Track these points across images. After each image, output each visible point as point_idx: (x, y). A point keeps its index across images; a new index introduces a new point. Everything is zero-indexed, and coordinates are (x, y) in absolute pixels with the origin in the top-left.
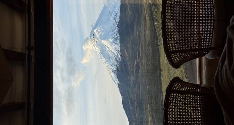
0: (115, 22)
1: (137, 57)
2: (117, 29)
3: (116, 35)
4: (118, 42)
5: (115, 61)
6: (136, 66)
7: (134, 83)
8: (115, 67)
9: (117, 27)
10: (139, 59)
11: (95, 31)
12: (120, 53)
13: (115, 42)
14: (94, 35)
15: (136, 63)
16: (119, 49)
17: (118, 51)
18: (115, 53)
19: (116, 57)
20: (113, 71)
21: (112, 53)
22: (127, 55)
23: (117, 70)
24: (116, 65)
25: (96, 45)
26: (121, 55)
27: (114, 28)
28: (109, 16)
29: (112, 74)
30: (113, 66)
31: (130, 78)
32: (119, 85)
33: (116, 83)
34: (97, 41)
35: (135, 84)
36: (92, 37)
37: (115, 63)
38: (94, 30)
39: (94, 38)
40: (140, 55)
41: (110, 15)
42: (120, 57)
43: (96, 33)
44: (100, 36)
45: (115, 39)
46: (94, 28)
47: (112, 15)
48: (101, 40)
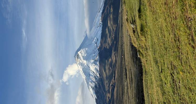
0: (96, 46)
1: (113, 78)
2: (97, 52)
3: (97, 57)
4: (98, 63)
5: (94, 79)
6: (112, 85)
7: (109, 99)
8: (94, 84)
9: (98, 51)
10: (114, 79)
11: (79, 53)
12: (99, 72)
13: (95, 63)
14: (78, 56)
15: (112, 82)
16: (98, 69)
17: (97, 70)
18: (95, 72)
19: (95, 75)
20: (92, 87)
21: (92, 72)
22: (105, 75)
23: (96, 86)
24: (95, 83)
25: (79, 64)
26: (99, 74)
27: (95, 51)
28: (91, 41)
29: (91, 90)
30: (93, 83)
31: (106, 95)
32: (96, 99)
33: (94, 98)
34: (80, 61)
35: (110, 101)
36: (76, 57)
37: (94, 80)
38: (79, 51)
39: (78, 58)
40: (116, 77)
42: (98, 75)
43: (80, 54)
44: (83, 57)
45: (95, 60)
46: (79, 50)
47: (94, 40)
48: (83, 60)
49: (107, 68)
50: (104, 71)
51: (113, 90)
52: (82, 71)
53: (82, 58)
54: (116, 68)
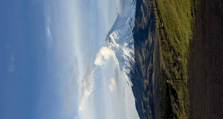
0: (130, 27)
1: (151, 61)
2: (132, 34)
3: (131, 39)
4: (133, 46)
5: (129, 64)
6: (149, 70)
7: (147, 86)
8: (129, 70)
9: (132, 32)
10: (152, 63)
11: (111, 35)
12: (134, 57)
13: (130, 47)
14: (110, 39)
15: (149, 67)
16: (134, 53)
17: (133, 54)
18: (130, 56)
19: (130, 60)
20: (127, 74)
21: (127, 57)
22: (141, 60)
23: (131, 73)
24: (130, 69)
25: (111, 48)
26: (135, 59)
27: (129, 33)
29: (126, 77)
30: (128, 69)
31: (143, 82)
32: (132, 87)
33: (130, 85)
34: (113, 45)
35: (148, 87)
36: (108, 41)
37: (129, 66)
38: (110, 34)
39: (110, 42)
41: (125, 21)
42: (134, 60)
43: (112, 37)
44: (116, 40)
45: (130, 43)
46: (110, 32)
47: (128, 20)
48: (116, 44)
49: (143, 51)
50: (139, 55)
51: (151, 75)
52: (115, 56)
53: (114, 41)
54: (153, 51)
